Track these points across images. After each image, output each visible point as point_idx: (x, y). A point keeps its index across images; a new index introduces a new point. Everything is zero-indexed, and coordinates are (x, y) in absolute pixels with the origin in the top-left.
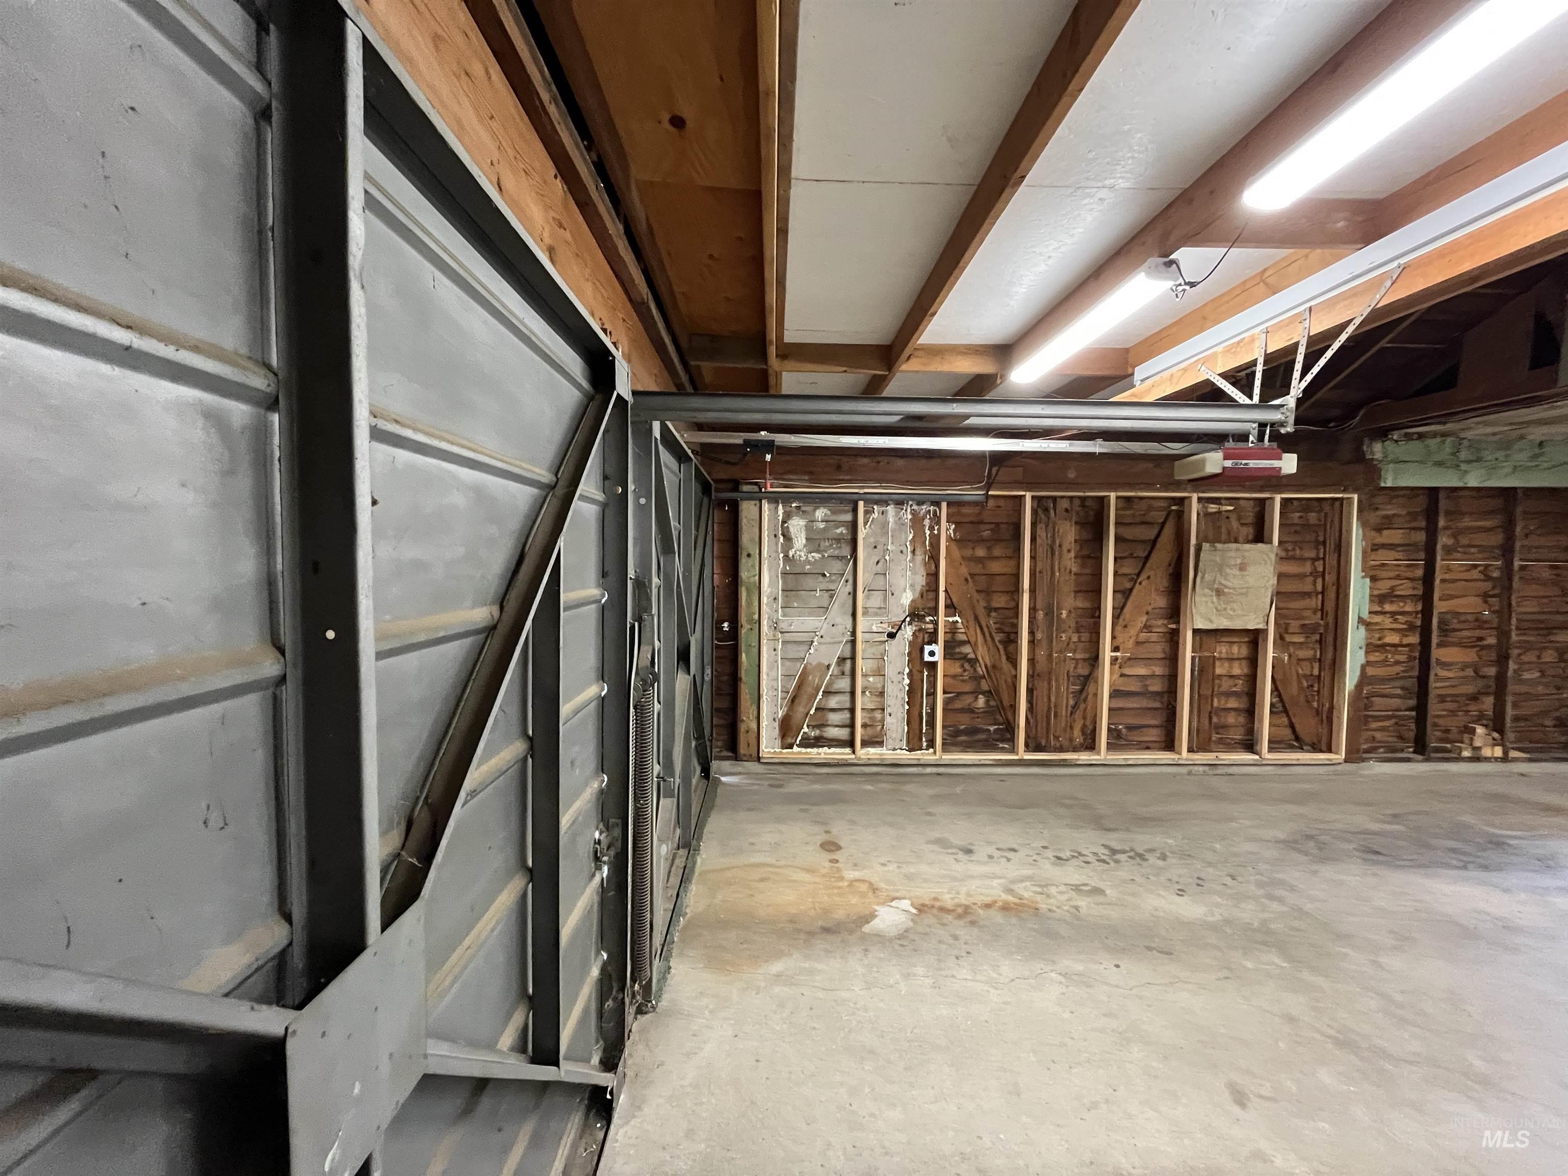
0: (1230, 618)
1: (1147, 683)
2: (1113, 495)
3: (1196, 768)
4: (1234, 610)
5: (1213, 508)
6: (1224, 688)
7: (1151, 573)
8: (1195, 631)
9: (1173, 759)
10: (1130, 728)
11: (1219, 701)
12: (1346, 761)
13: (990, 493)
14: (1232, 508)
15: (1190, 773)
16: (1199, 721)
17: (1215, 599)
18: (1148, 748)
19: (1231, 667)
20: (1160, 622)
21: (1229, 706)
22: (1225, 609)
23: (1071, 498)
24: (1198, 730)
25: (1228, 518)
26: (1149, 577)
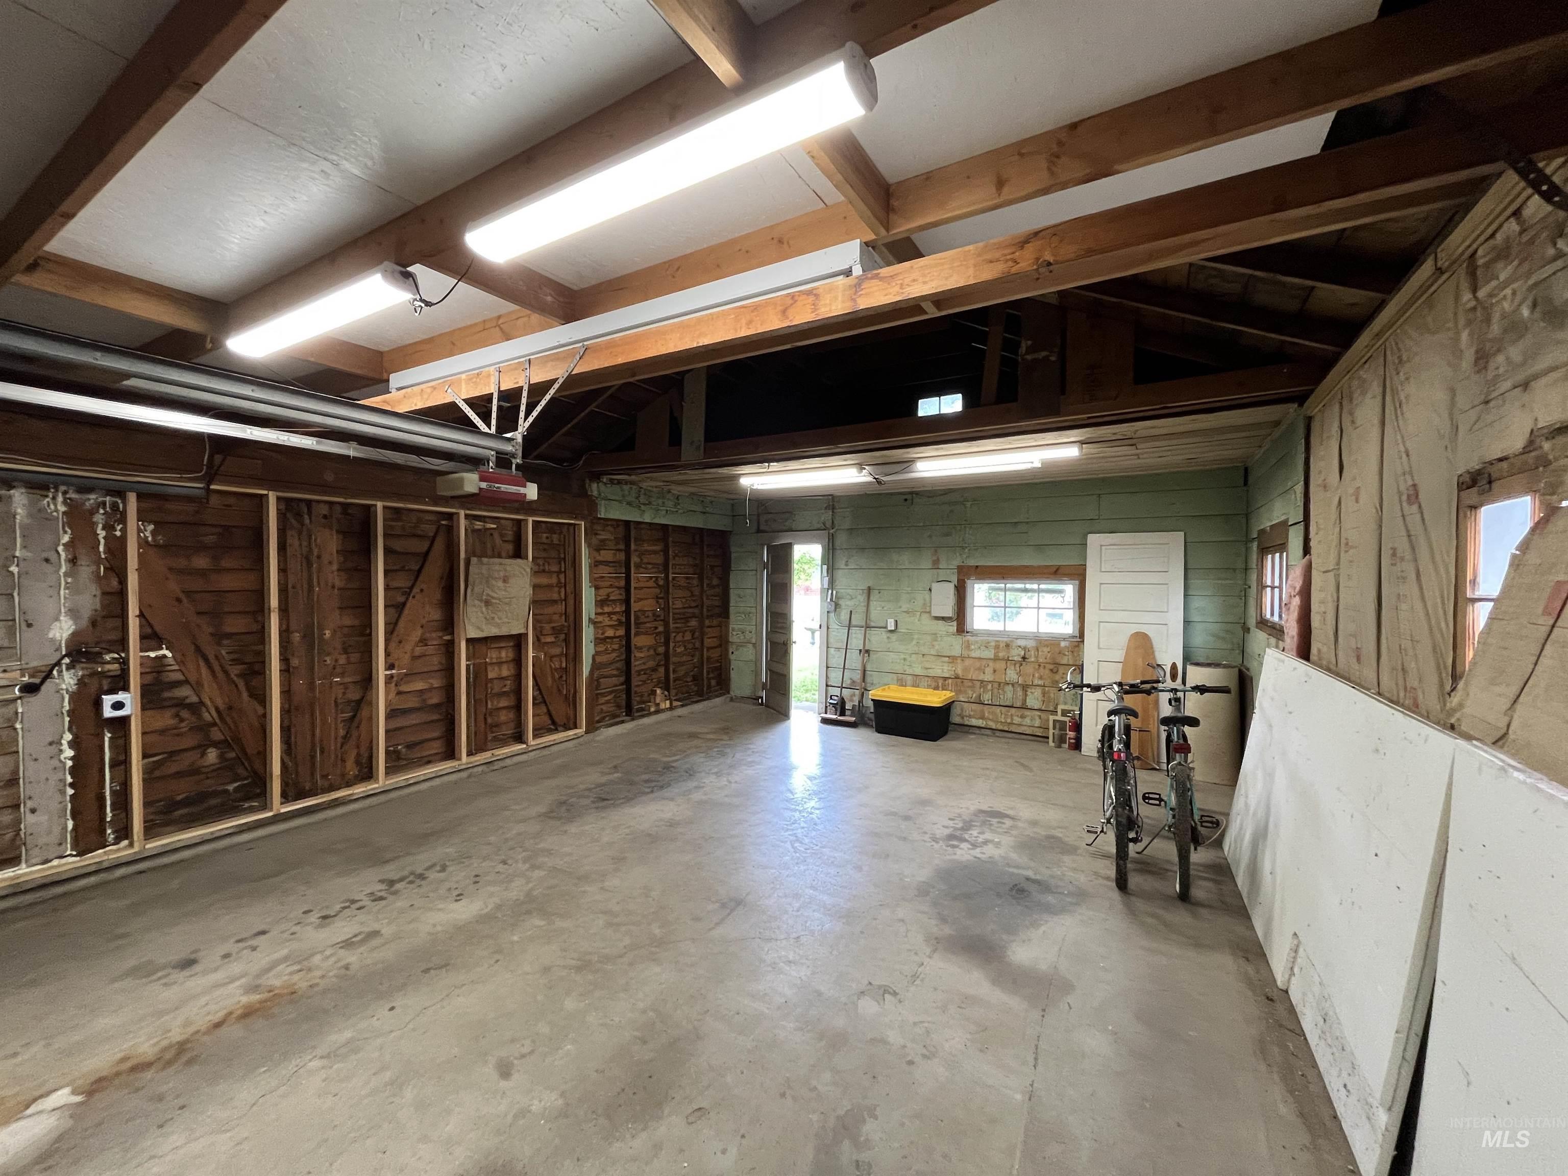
0: (498, 626)
1: (425, 697)
2: (379, 505)
3: (475, 770)
4: (500, 619)
5: (478, 525)
6: (496, 690)
7: (424, 586)
8: (469, 641)
9: (454, 767)
10: (410, 746)
11: (492, 702)
12: (587, 732)
13: (212, 487)
14: (495, 526)
15: (469, 776)
16: (476, 726)
17: (484, 609)
18: (429, 762)
19: (500, 670)
20: (434, 635)
21: (501, 705)
22: (493, 618)
23: (331, 504)
24: (476, 733)
25: (492, 534)
26: (422, 590)
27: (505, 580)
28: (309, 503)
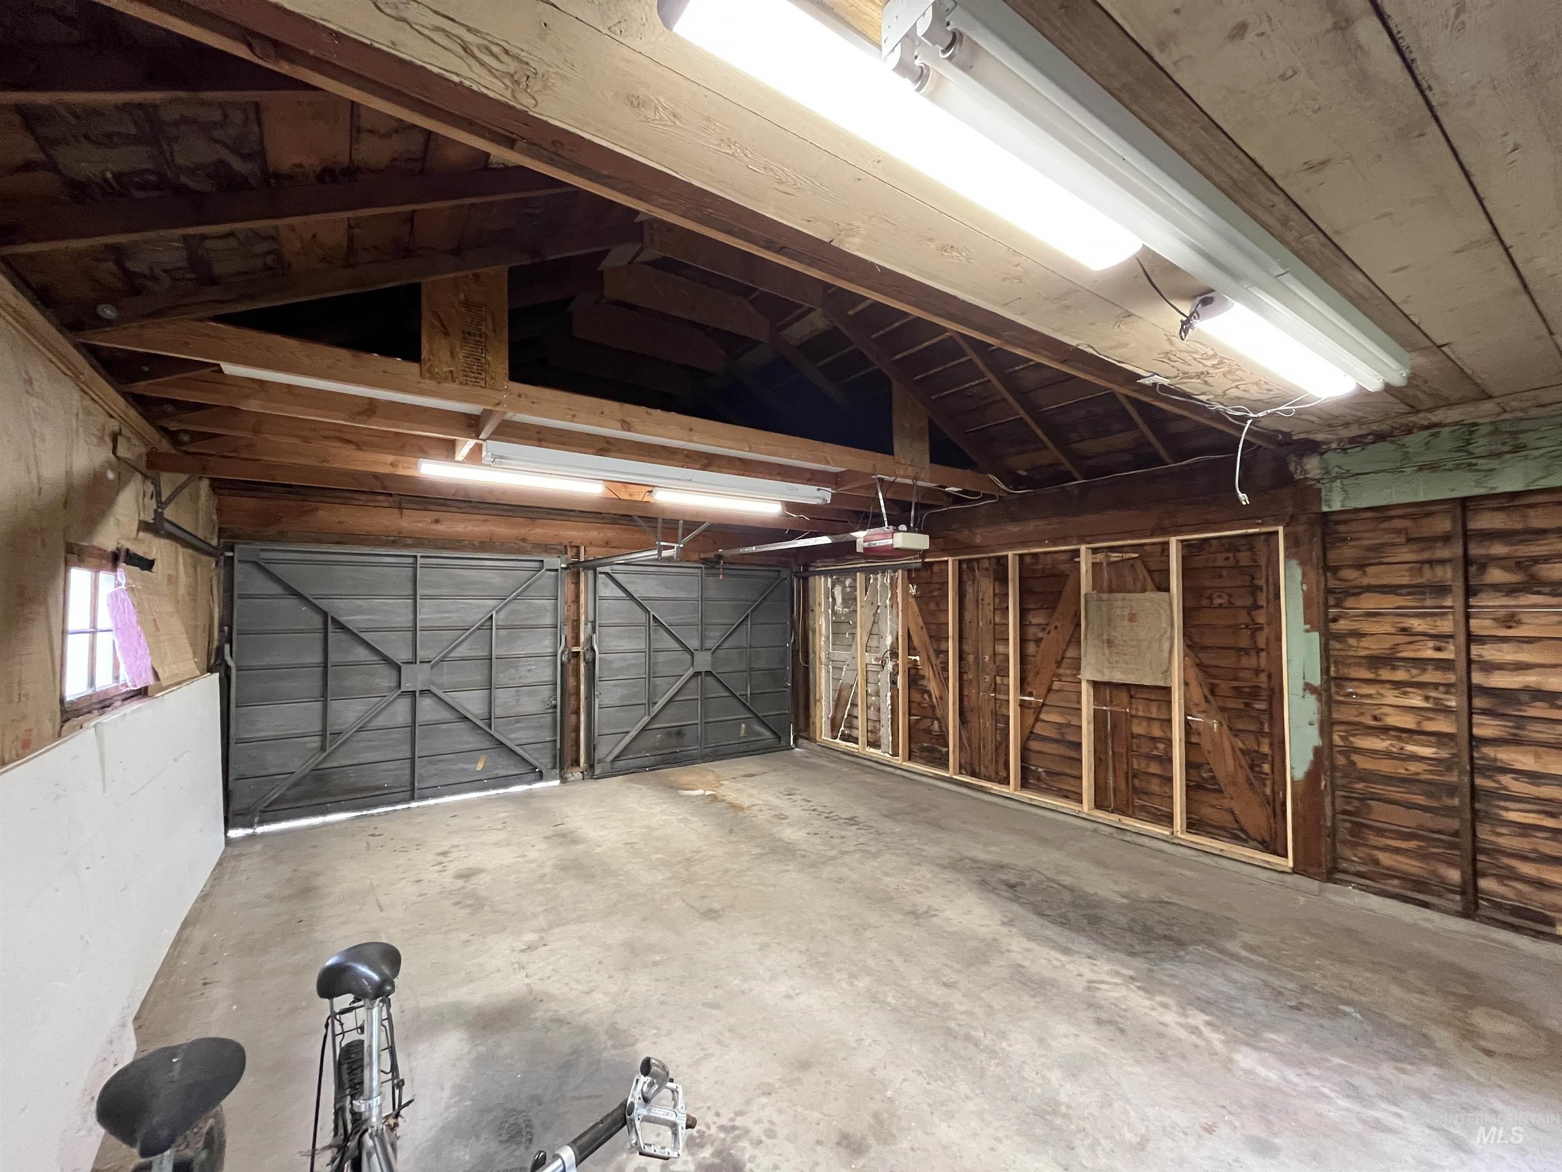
0: (1124, 672)
1: (1063, 731)
2: (1010, 554)
4: (1126, 663)
7: (1059, 625)
9: (1075, 811)
10: (1049, 773)
11: (1139, 764)
12: (1295, 871)
13: (926, 560)
14: (1136, 555)
15: (1095, 831)
16: (1115, 782)
17: (1107, 651)
18: (1067, 797)
19: (1149, 726)
20: (1068, 672)
21: (1151, 770)
22: (1117, 662)
23: (990, 558)
24: (1115, 790)
25: (1132, 566)
26: (1056, 627)
27: (1132, 618)
28: (977, 560)
